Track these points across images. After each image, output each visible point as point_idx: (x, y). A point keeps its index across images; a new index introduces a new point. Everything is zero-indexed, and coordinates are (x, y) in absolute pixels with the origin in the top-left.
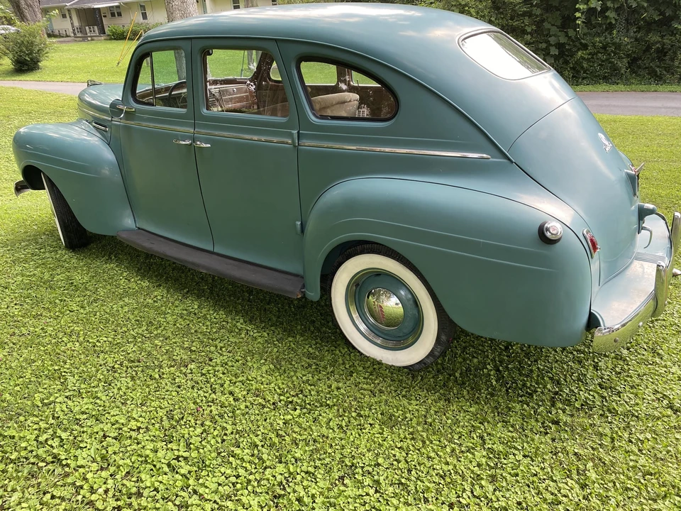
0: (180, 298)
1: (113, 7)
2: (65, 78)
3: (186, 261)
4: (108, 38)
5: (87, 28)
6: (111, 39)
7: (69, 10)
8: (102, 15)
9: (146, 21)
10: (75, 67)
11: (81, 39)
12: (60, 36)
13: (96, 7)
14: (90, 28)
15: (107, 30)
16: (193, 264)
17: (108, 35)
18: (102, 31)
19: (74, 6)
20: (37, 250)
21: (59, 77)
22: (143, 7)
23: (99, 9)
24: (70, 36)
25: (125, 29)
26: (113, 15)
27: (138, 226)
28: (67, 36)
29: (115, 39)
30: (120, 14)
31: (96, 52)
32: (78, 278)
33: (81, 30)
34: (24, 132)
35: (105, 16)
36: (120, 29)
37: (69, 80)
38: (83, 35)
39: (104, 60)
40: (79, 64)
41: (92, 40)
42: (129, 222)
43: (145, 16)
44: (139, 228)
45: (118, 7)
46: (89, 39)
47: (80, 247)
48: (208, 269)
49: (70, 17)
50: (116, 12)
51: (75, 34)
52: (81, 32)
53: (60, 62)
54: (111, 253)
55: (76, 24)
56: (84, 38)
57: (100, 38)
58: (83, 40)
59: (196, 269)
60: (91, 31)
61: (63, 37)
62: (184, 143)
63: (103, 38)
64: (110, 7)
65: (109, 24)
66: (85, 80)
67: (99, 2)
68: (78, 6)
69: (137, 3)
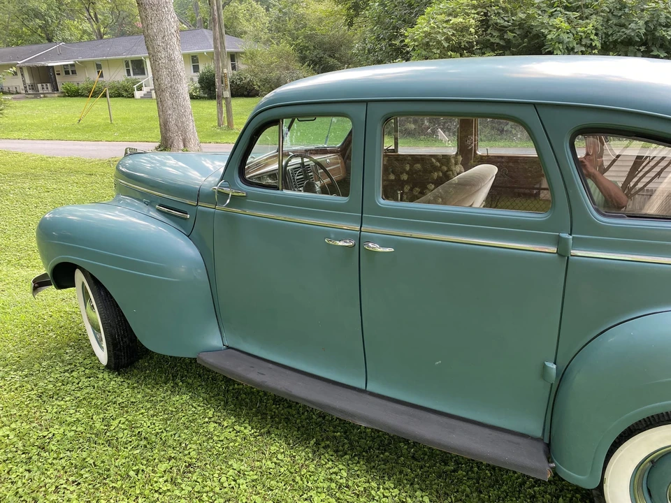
0: (310, 455)
1: (67, 65)
2: (23, 135)
3: (329, 407)
4: (62, 95)
5: (39, 85)
6: (65, 96)
7: (21, 68)
8: (56, 73)
9: (101, 79)
10: (31, 125)
11: (33, 96)
12: (10, 93)
13: (50, 65)
14: (42, 85)
15: (60, 87)
16: (342, 411)
17: (62, 93)
18: (55, 88)
19: (27, 64)
20: (67, 374)
21: (16, 135)
22: (99, 66)
23: (52, 67)
24: (20, 93)
25: (80, 87)
26: (67, 73)
27: (227, 344)
28: (17, 93)
29: (69, 96)
30: (74, 72)
31: (52, 109)
32: (146, 424)
33: (33, 87)
35: (59, 74)
36: (74, 87)
37: (27, 138)
38: (35, 92)
39: (63, 117)
40: (36, 121)
41: (44, 97)
43: (101, 76)
44: (228, 347)
45: (72, 65)
46: (42, 96)
47: (127, 367)
48: (369, 421)
49: (22, 75)
50: (69, 71)
51: (26, 91)
52: (33, 89)
53: (15, 118)
54: (174, 377)
55: (28, 81)
56: (37, 95)
57: (53, 95)
58: (35, 97)
59: (349, 419)
60: (43, 88)
61: (13, 94)
62: (341, 243)
63: (56, 95)
64: (64, 65)
65: (62, 82)
66: (44, 137)
67: (53, 60)
68: (30, 64)
69: (93, 61)
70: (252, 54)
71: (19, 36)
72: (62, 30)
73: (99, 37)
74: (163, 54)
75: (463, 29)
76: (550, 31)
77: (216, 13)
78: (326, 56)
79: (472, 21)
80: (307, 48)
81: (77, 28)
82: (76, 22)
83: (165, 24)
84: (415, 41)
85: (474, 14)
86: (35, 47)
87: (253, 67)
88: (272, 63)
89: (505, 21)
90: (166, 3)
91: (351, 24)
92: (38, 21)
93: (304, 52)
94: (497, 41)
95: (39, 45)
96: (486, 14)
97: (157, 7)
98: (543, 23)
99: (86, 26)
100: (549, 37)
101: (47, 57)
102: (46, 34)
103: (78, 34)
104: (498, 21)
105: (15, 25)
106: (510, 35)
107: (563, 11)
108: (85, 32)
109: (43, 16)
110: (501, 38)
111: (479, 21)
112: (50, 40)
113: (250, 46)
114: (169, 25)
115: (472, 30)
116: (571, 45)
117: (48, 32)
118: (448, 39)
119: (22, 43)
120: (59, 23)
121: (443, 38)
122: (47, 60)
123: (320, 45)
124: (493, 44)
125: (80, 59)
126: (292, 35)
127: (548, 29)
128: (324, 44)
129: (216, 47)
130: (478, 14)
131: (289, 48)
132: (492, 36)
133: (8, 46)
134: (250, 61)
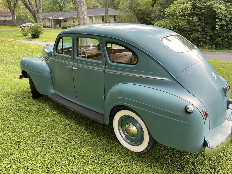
0: (65, 118)
1: (64, 19)
4: (62, 28)
7: (51, 20)
8: (61, 21)
10: (50, 37)
11: (54, 28)
14: (57, 25)
15: (62, 26)
18: (60, 26)
19: (53, 18)
20: (23, 98)
21: (45, 40)
23: (60, 19)
26: (64, 21)
28: (50, 27)
30: (66, 21)
32: (34, 109)
33: (54, 25)
34: (25, 60)
35: (62, 22)
36: (66, 26)
37: (48, 41)
40: (52, 36)
41: (57, 29)
42: (52, 91)
43: (74, 22)
44: (55, 93)
45: (66, 19)
46: (56, 28)
47: (37, 98)
49: (51, 22)
50: (65, 21)
51: (52, 27)
53: (46, 35)
54: (46, 101)
55: (53, 23)
56: (55, 28)
57: (59, 28)
58: (54, 29)
61: (48, 27)
63: (60, 28)
65: (63, 24)
66: (52, 41)
67: (60, 17)
68: (54, 18)
69: (72, 18)
70: (119, 16)
71: (52, 9)
72: (65, 7)
73: (75, 10)
74: (81, 17)
75: (186, 9)
76: (218, 10)
77: (106, 3)
78: (145, 17)
79: (189, 6)
80: (138, 14)
81: (70, 7)
82: (69, 5)
83: (83, 8)
84: (168, 13)
85: (190, 3)
86: (56, 13)
87: (120, 20)
88: (126, 19)
89: (202, 6)
90: (83, 1)
91: (153, 6)
92: (58, 5)
93: (138, 16)
94: (199, 13)
95: (57, 12)
96: (195, 3)
97: (80, 2)
98: (215, 7)
99: (72, 6)
100: (217, 12)
101: (59, 16)
102: (60, 8)
103: (70, 8)
104: (200, 6)
105: (52, 6)
106: (203, 11)
107: (223, 2)
108: (72, 8)
109: (60, 3)
110: (200, 12)
111: (192, 6)
112: (61, 11)
113: (119, 13)
114: (84, 8)
115: (189, 9)
116: (226, 15)
117: (61, 8)
118: (179, 13)
119: (53, 11)
120: (64, 5)
121: (178, 12)
122: (59, 17)
123: (144, 13)
124: (197, 14)
125: (68, 17)
126: (134, 10)
127: (217, 9)
128: (146, 13)
129: (105, 14)
130: (192, 3)
131: (132, 14)
132: (197, 11)
133: (49, 12)
134: (119, 18)
